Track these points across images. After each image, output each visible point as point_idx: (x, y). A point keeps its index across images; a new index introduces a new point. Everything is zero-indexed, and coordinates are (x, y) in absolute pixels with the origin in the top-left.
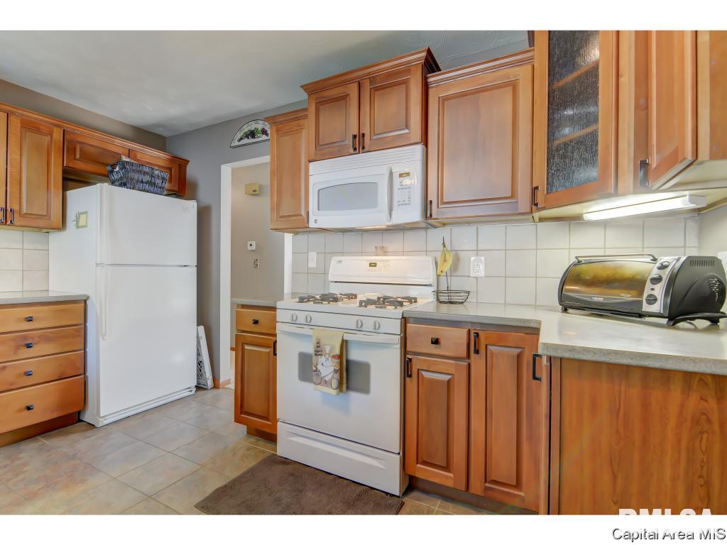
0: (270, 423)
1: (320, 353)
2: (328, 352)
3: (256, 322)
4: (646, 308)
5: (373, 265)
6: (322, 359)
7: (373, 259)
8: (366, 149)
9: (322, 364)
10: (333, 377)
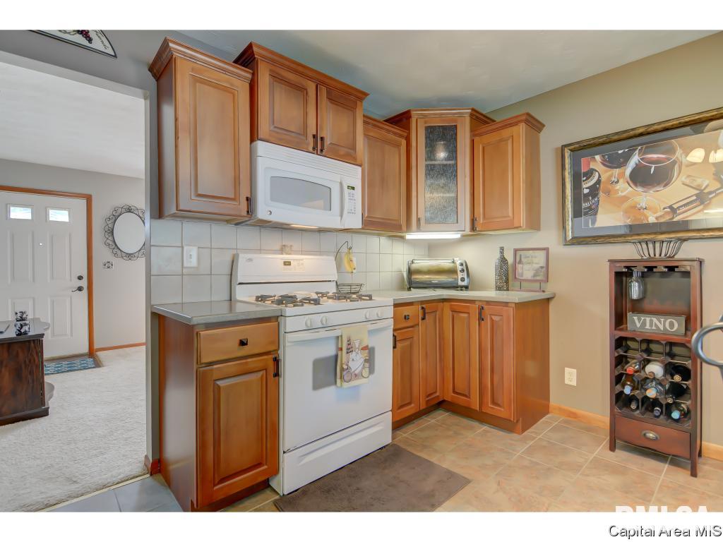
0: (265, 467)
1: (351, 350)
2: (357, 346)
3: (243, 343)
4: (460, 283)
5: (287, 263)
6: (353, 355)
7: (286, 257)
8: (324, 153)
9: (353, 360)
10: (364, 368)
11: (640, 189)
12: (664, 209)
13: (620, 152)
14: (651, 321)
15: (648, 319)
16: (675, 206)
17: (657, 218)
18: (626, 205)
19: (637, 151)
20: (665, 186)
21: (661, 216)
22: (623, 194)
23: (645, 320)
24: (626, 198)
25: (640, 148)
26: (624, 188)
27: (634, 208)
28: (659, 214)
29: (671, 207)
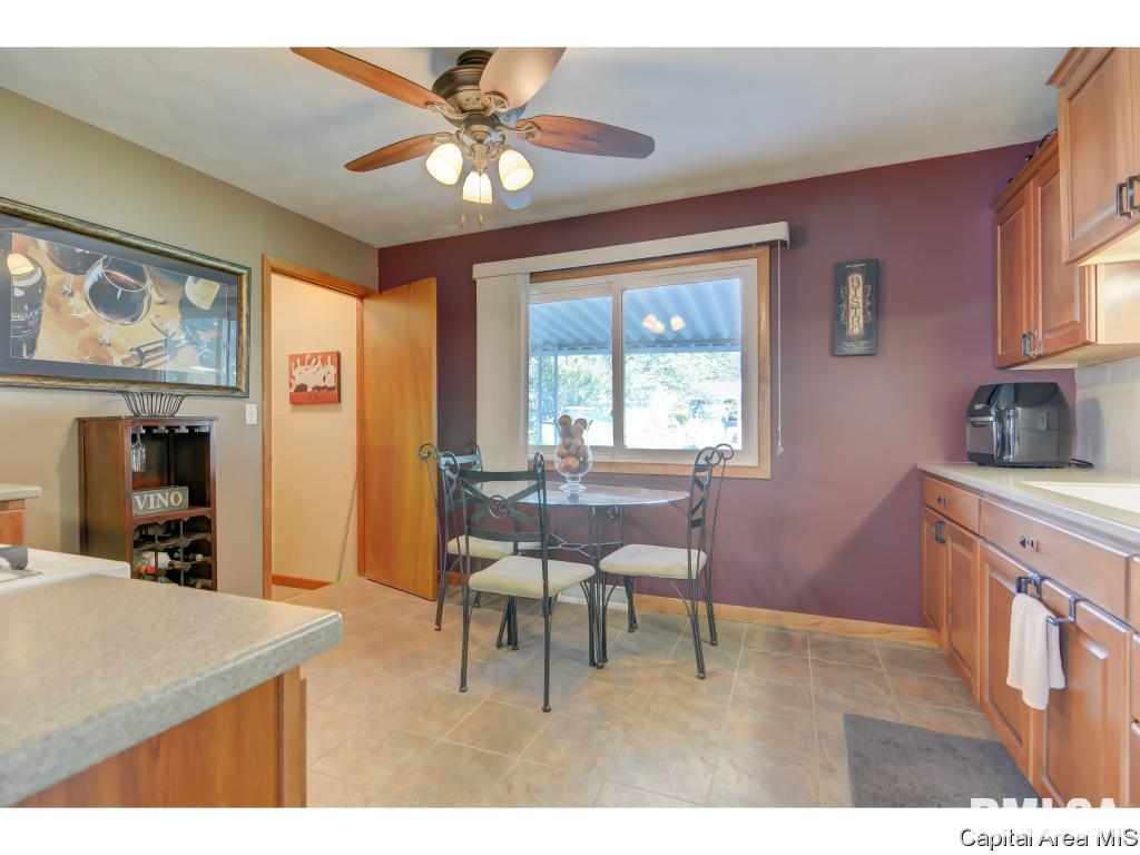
11: (102, 316)
12: (131, 350)
13: (79, 250)
14: (156, 498)
15: (152, 496)
16: (143, 350)
17: (123, 361)
18: (83, 334)
19: (101, 260)
20: (133, 320)
21: (128, 360)
22: (79, 316)
23: (149, 498)
24: (82, 324)
25: (105, 256)
26: (80, 307)
27: (96, 342)
28: (125, 356)
29: (138, 349)
